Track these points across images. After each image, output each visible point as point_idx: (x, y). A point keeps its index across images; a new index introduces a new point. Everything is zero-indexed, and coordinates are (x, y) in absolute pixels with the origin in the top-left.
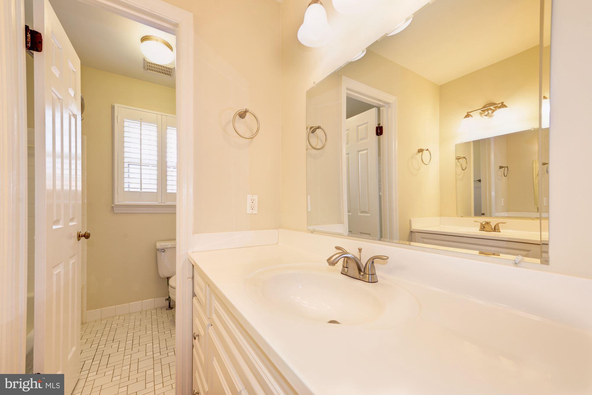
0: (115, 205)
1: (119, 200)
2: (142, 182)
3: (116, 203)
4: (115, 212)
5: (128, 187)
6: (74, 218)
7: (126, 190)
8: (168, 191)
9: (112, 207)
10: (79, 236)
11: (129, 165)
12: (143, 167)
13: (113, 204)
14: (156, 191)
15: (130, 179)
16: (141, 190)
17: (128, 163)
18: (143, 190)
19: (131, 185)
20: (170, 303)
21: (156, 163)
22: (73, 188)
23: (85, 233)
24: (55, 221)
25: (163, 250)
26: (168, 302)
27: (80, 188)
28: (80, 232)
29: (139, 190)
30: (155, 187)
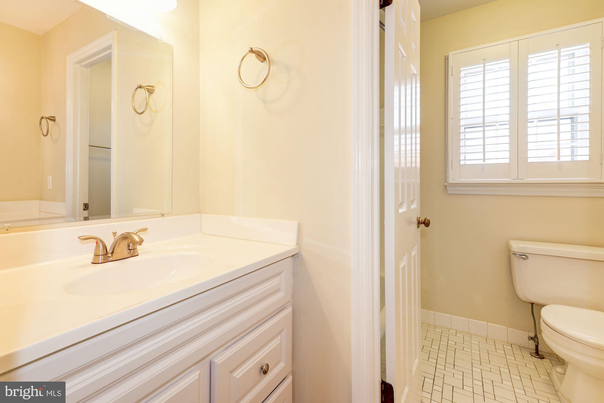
0: (449, 183)
1: (454, 177)
2: (486, 150)
3: (451, 181)
4: (448, 192)
5: (464, 159)
6: (415, 199)
7: (462, 163)
8: (530, 160)
9: (446, 186)
10: (419, 223)
11: (465, 128)
12: (486, 128)
13: (446, 183)
14: (507, 161)
15: (467, 148)
16: (484, 161)
17: (464, 127)
18: (487, 162)
19: (468, 157)
20: (537, 347)
21: (507, 118)
22: (414, 165)
23: (425, 219)
24: (400, 204)
25: (524, 256)
26: (532, 342)
27: (418, 165)
28: (420, 217)
29: (481, 162)
30: (507, 154)
